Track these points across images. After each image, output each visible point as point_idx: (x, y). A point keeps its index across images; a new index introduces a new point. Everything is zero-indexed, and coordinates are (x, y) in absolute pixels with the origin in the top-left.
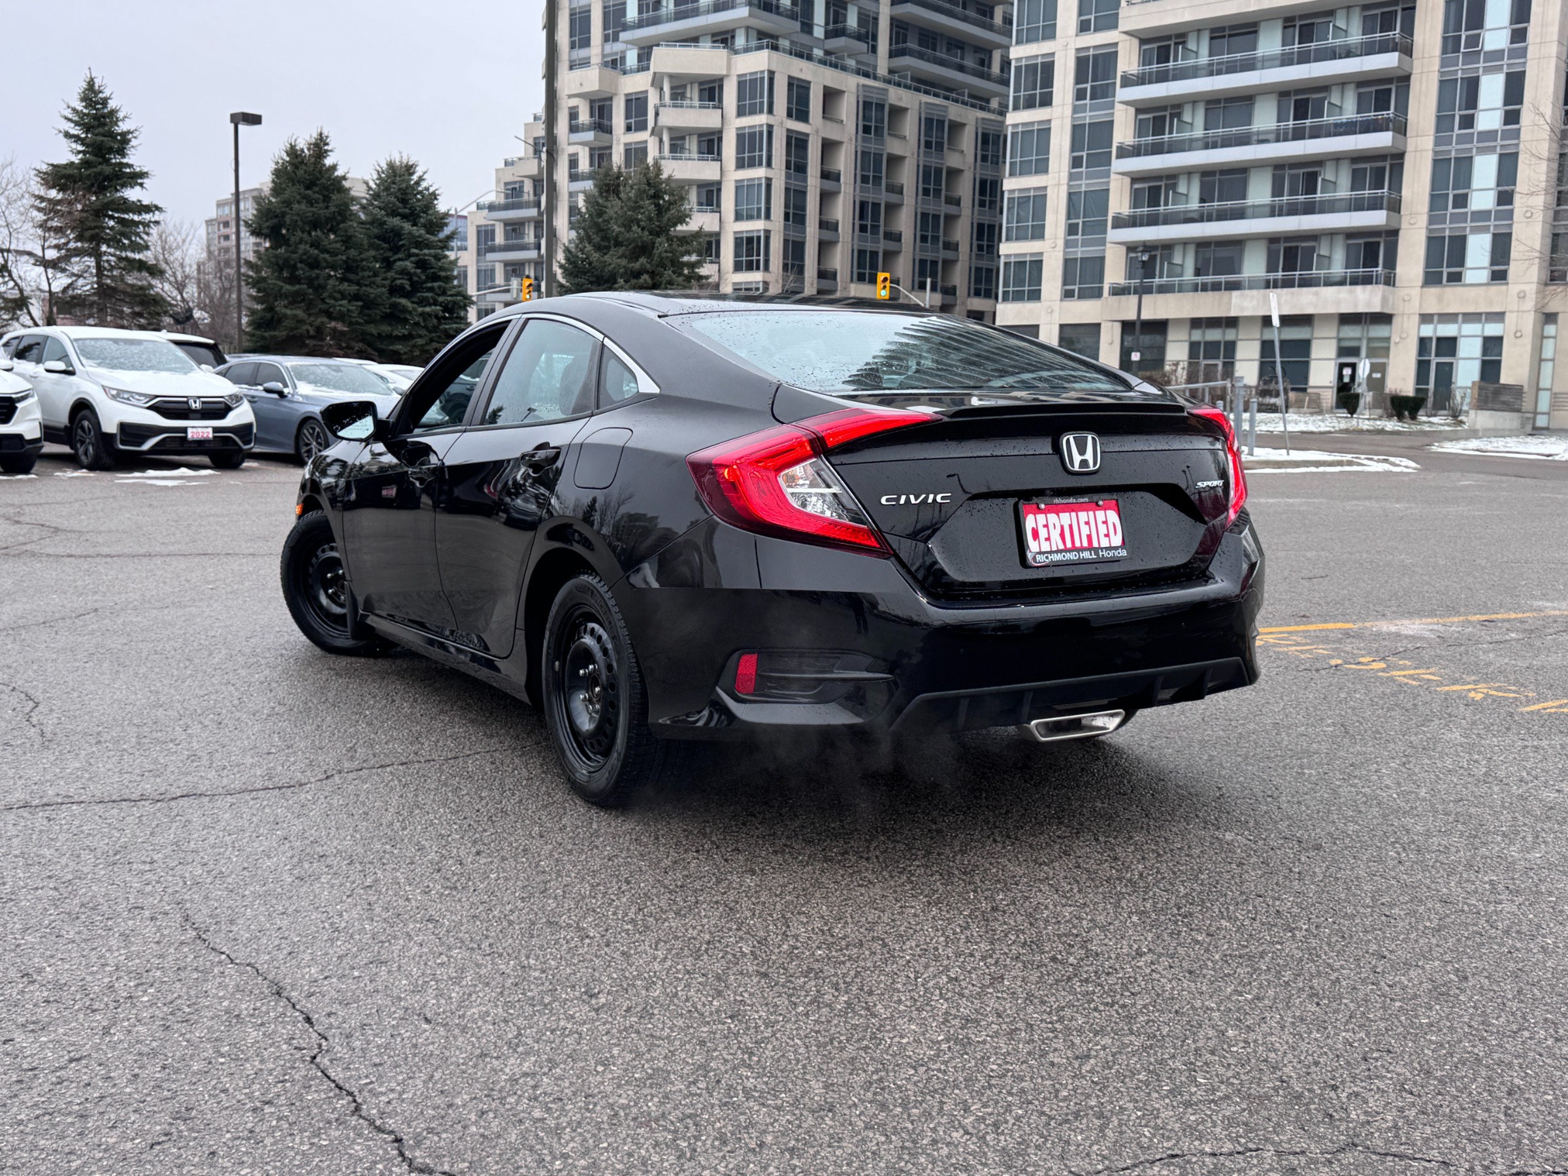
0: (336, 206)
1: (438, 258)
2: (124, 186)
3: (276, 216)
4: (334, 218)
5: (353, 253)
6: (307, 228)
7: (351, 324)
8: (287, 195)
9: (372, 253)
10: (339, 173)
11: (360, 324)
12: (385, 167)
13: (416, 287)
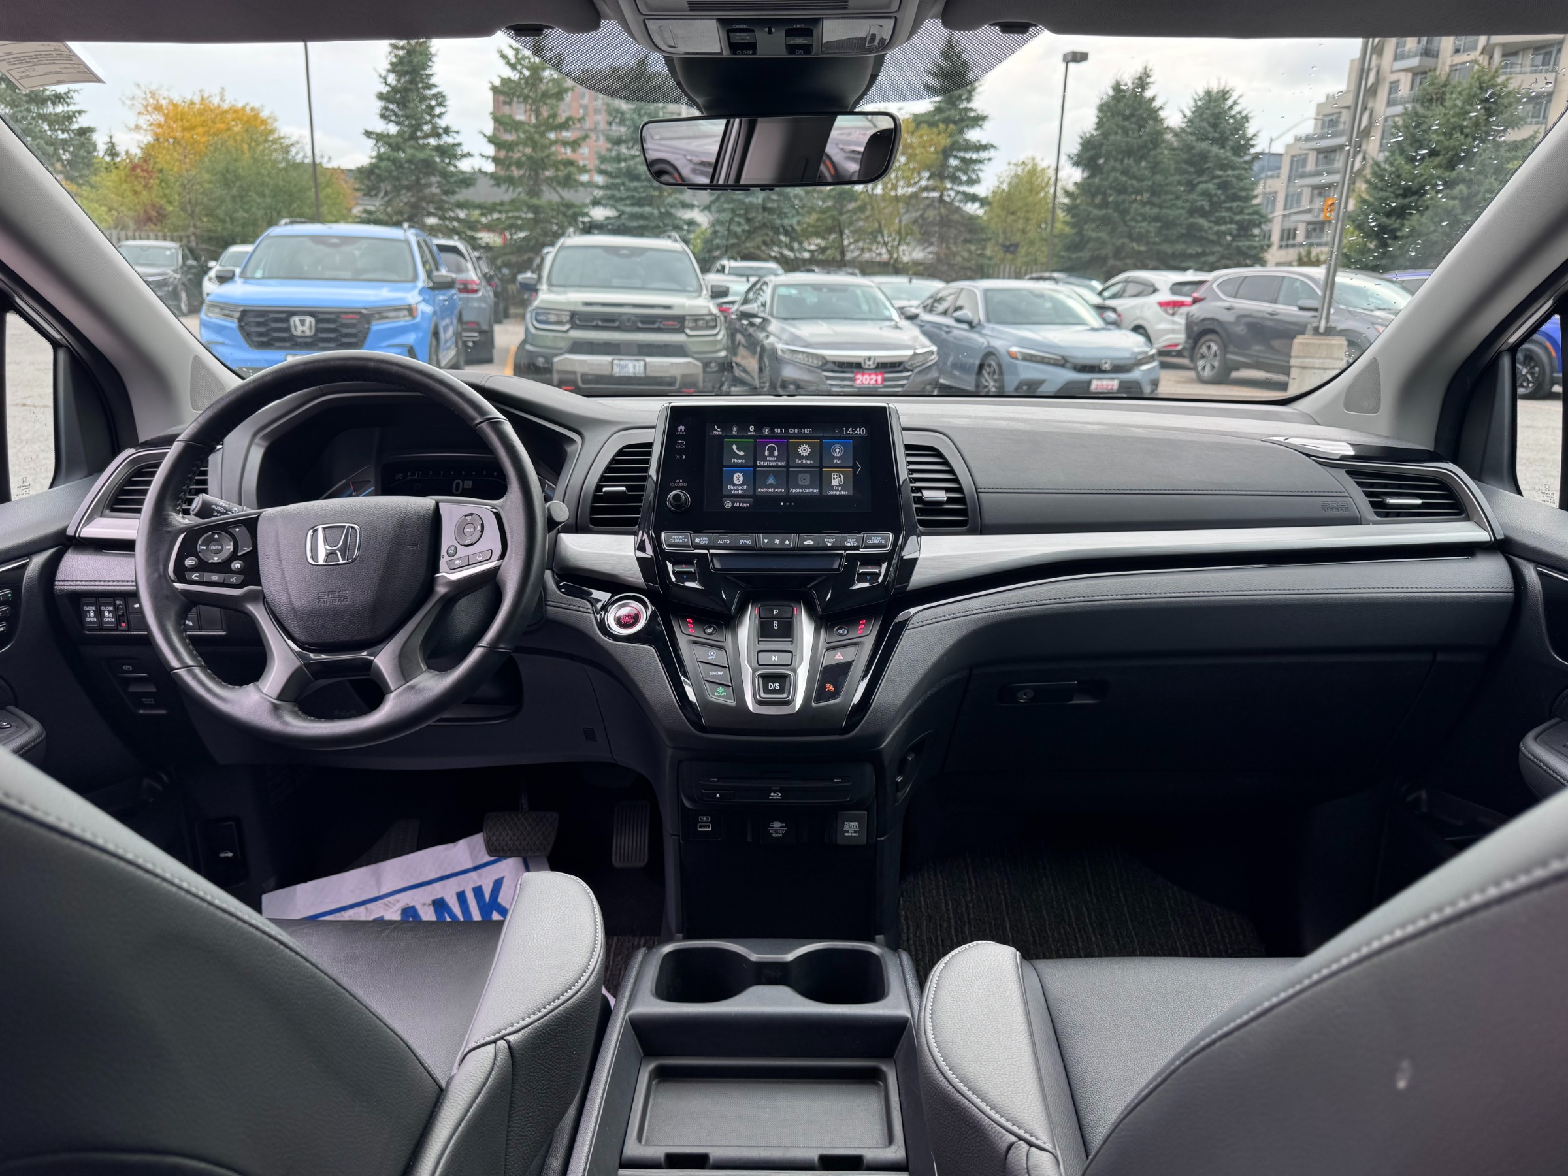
0: (1149, 134)
1: (1240, 178)
2: (967, 127)
3: (1095, 148)
4: (1145, 146)
5: (1159, 178)
6: (1120, 157)
7: (1148, 243)
8: (1107, 125)
9: (1177, 178)
10: (1157, 104)
11: (1155, 243)
12: (1201, 93)
13: (1215, 205)
